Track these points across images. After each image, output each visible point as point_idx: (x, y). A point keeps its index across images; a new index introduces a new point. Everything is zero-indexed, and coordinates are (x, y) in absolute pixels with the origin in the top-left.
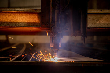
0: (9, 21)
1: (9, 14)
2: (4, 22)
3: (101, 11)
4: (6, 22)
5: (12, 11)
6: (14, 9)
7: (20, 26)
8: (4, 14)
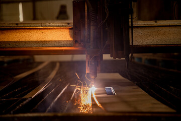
0: (35, 40)
1: (35, 31)
2: (29, 41)
3: (156, 22)
4: (31, 41)
5: (38, 26)
6: (40, 25)
7: (49, 47)
8: (29, 31)
